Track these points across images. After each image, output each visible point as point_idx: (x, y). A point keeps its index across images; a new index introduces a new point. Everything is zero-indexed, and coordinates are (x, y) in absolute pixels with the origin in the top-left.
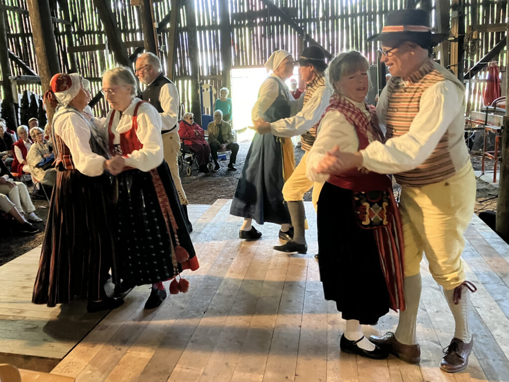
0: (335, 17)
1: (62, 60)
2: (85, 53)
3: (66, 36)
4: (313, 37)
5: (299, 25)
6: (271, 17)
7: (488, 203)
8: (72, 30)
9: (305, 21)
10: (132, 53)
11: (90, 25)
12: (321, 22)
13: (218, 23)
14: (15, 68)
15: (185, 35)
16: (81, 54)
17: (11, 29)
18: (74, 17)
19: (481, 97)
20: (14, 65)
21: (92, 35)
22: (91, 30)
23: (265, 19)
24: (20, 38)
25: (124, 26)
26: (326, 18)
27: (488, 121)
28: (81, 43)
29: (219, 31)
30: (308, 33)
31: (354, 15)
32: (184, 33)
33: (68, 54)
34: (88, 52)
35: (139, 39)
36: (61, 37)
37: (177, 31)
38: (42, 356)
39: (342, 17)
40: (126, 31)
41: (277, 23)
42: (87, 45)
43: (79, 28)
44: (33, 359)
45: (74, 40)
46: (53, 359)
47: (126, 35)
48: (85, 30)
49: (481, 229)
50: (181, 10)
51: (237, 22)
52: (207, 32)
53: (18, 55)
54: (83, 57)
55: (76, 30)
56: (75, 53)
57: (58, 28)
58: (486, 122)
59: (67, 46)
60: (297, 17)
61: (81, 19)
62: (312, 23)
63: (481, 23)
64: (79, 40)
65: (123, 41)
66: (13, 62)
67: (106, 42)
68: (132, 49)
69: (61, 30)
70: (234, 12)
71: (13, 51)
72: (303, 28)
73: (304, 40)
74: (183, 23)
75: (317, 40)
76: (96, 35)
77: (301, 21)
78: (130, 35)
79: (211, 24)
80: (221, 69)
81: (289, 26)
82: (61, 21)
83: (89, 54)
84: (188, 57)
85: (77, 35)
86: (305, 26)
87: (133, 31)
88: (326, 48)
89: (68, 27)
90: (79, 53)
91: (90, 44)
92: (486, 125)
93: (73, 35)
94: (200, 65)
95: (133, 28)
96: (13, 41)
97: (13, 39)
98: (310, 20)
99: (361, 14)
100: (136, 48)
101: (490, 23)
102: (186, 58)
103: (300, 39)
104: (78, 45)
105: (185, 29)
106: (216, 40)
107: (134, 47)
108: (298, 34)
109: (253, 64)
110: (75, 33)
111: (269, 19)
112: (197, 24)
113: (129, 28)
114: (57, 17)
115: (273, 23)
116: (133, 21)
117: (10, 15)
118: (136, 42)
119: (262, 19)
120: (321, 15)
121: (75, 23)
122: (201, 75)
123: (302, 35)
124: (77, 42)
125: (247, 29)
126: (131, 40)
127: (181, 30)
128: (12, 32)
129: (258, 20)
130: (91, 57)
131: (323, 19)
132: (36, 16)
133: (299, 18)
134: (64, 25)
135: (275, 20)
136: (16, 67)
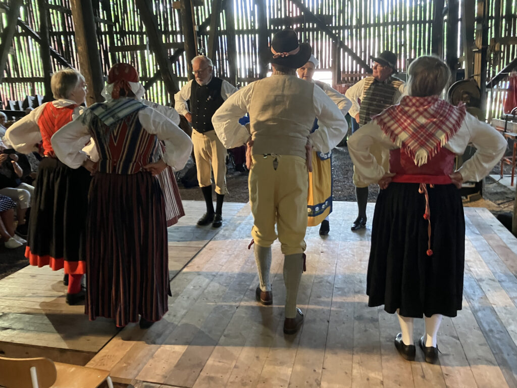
0: (367, 26)
1: (104, 59)
2: (126, 52)
3: (107, 36)
4: (346, 44)
5: (334, 32)
6: (307, 24)
7: (506, 206)
8: (114, 30)
9: (339, 28)
10: (172, 54)
11: (131, 25)
12: (354, 30)
13: (257, 28)
14: (56, 66)
15: (224, 38)
16: (122, 53)
17: (53, 27)
18: (117, 17)
19: (501, 105)
20: (56, 63)
21: (134, 36)
22: (133, 30)
23: (301, 26)
24: (62, 36)
25: (165, 28)
26: (359, 26)
27: (507, 128)
28: (123, 43)
29: (257, 35)
30: (341, 40)
31: (385, 24)
32: (223, 36)
33: (109, 54)
34: (129, 52)
35: (179, 41)
36: (103, 36)
37: (216, 34)
38: (77, 349)
39: (375, 25)
40: (167, 33)
41: (313, 30)
42: (128, 44)
43: (121, 28)
44: (69, 353)
45: (115, 40)
46: (88, 352)
47: (167, 37)
48: (127, 30)
49: (499, 230)
50: (221, 14)
51: (274, 28)
52: (246, 36)
53: (59, 53)
54: (124, 57)
55: (118, 30)
56: (117, 53)
57: (100, 28)
58: (506, 129)
59: (108, 45)
60: (332, 25)
61: (123, 20)
62: (346, 30)
63: (503, 36)
64: (120, 40)
65: (164, 42)
66: (55, 60)
67: (147, 42)
68: (172, 50)
69: (103, 30)
70: (272, 17)
71: (55, 49)
72: (337, 35)
73: (338, 46)
74: (223, 27)
75: (350, 47)
76: (138, 36)
77: (335, 28)
78: (171, 36)
79: (250, 28)
80: (258, 72)
81: (324, 33)
82: (103, 21)
83: (131, 53)
84: (226, 59)
85: (118, 36)
86: (339, 33)
87: (174, 33)
88: (358, 55)
89: (110, 27)
90: (120, 53)
91: (131, 44)
92: (505, 132)
93: (115, 35)
94: (238, 67)
95: (174, 30)
96: (55, 39)
97: (55, 37)
98: (344, 27)
99: (392, 23)
100: (176, 49)
101: (512, 36)
102: (225, 61)
103: (334, 45)
104: (119, 45)
105: (225, 32)
106: (254, 45)
107: (174, 48)
108: (332, 41)
110: (116, 33)
111: (305, 26)
112: (236, 28)
113: (170, 29)
114: (99, 17)
115: (309, 30)
116: (174, 23)
117: (53, 13)
118: (177, 43)
119: (299, 25)
120: (354, 23)
121: (117, 24)
122: (239, 77)
123: (336, 42)
124: (119, 42)
126: (171, 42)
127: (221, 33)
128: (54, 30)
129: (295, 26)
130: (133, 58)
131: (356, 27)
132: (79, 15)
133: (334, 25)
134: (106, 25)
135: (311, 26)
136: (58, 64)
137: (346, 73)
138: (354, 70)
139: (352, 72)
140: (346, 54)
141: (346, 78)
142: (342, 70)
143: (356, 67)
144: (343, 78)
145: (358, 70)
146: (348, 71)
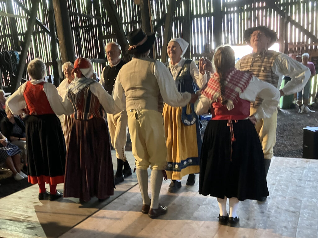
2: (110, 39)
3: (97, 28)
4: (294, 18)
5: (282, 8)
6: (257, 4)
8: (102, 23)
9: (287, 4)
12: (302, 5)
13: (212, 11)
18: (104, 13)
23: (251, 6)
25: (139, 18)
26: (306, 1)
28: (108, 33)
29: (212, 17)
30: (289, 15)
33: (98, 41)
36: (94, 28)
40: (141, 22)
41: (262, 8)
43: (107, 21)
45: (103, 31)
47: (141, 25)
51: (227, 10)
52: (203, 18)
55: (105, 23)
56: (104, 40)
57: (92, 23)
59: (98, 36)
60: (280, 2)
62: (294, 6)
64: (106, 30)
69: (94, 24)
70: (225, 1)
72: (285, 11)
73: (285, 20)
75: (297, 21)
77: (283, 5)
79: (206, 12)
80: (213, 48)
81: (273, 10)
82: (94, 17)
85: (105, 27)
86: (287, 9)
88: (306, 27)
89: (99, 21)
90: (106, 39)
93: (102, 27)
98: (291, 4)
103: (282, 20)
106: (209, 25)
108: (280, 17)
109: (240, 43)
110: (104, 25)
111: (255, 5)
112: (195, 13)
114: (92, 14)
115: (258, 9)
119: (249, 6)
121: (104, 18)
123: (284, 17)
125: (236, 14)
129: (245, 7)
131: (303, 2)
133: (282, 2)
134: (96, 20)
135: (260, 5)
137: (293, 44)
138: (301, 41)
139: (299, 43)
140: (294, 27)
141: (293, 49)
142: (289, 42)
143: (303, 38)
144: (290, 49)
145: (305, 41)
146: (295, 43)
